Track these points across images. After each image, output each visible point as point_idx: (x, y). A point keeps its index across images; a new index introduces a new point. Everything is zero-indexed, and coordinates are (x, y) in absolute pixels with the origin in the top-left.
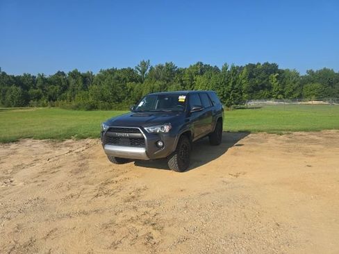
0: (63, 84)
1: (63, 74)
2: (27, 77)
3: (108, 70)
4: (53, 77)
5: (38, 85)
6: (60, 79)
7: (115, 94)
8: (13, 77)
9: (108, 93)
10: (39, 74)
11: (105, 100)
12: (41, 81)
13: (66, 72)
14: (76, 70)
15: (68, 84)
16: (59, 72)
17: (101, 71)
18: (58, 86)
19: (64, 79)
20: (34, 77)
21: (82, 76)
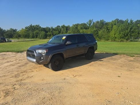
0: (59, 30)
2: (47, 28)
3: (76, 24)
4: (56, 28)
5: (51, 31)
8: (43, 28)
12: (52, 29)
13: (60, 26)
15: (61, 30)
16: (58, 26)
17: (73, 25)
18: (57, 31)
19: (59, 29)
20: (50, 28)
21: (66, 27)
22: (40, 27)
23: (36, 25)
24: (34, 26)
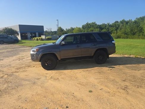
0: (117, 26)
1: (118, 22)
2: (103, 24)
3: (140, 18)
4: (113, 24)
5: (107, 27)
6: (116, 24)
7: (132, 30)
8: (98, 25)
9: (128, 30)
10: (108, 23)
11: (126, 34)
12: (108, 26)
13: (119, 21)
14: (124, 19)
15: (119, 26)
16: (116, 21)
17: (137, 18)
18: (115, 28)
19: (118, 24)
20: (106, 24)
21: (126, 22)
22: (96, 24)
23: (93, 23)
24: (90, 24)
